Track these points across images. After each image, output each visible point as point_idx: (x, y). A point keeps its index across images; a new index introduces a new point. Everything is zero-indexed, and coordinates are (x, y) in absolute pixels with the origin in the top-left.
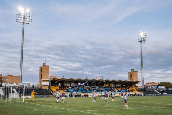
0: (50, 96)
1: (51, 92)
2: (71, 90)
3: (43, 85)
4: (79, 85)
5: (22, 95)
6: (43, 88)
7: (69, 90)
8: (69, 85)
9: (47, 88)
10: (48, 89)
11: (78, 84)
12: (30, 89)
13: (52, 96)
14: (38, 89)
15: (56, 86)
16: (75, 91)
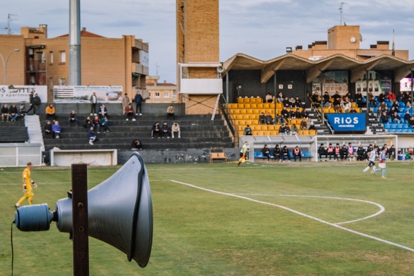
0: (214, 155)
1: (227, 134)
2: (348, 120)
3: (191, 95)
4: (403, 89)
5: (56, 153)
6: (192, 109)
7: (337, 120)
8: (343, 93)
9: (212, 108)
10: (217, 116)
11: (396, 86)
12: (117, 117)
13: (222, 155)
14: (160, 117)
15: (268, 97)
16: (368, 123)
